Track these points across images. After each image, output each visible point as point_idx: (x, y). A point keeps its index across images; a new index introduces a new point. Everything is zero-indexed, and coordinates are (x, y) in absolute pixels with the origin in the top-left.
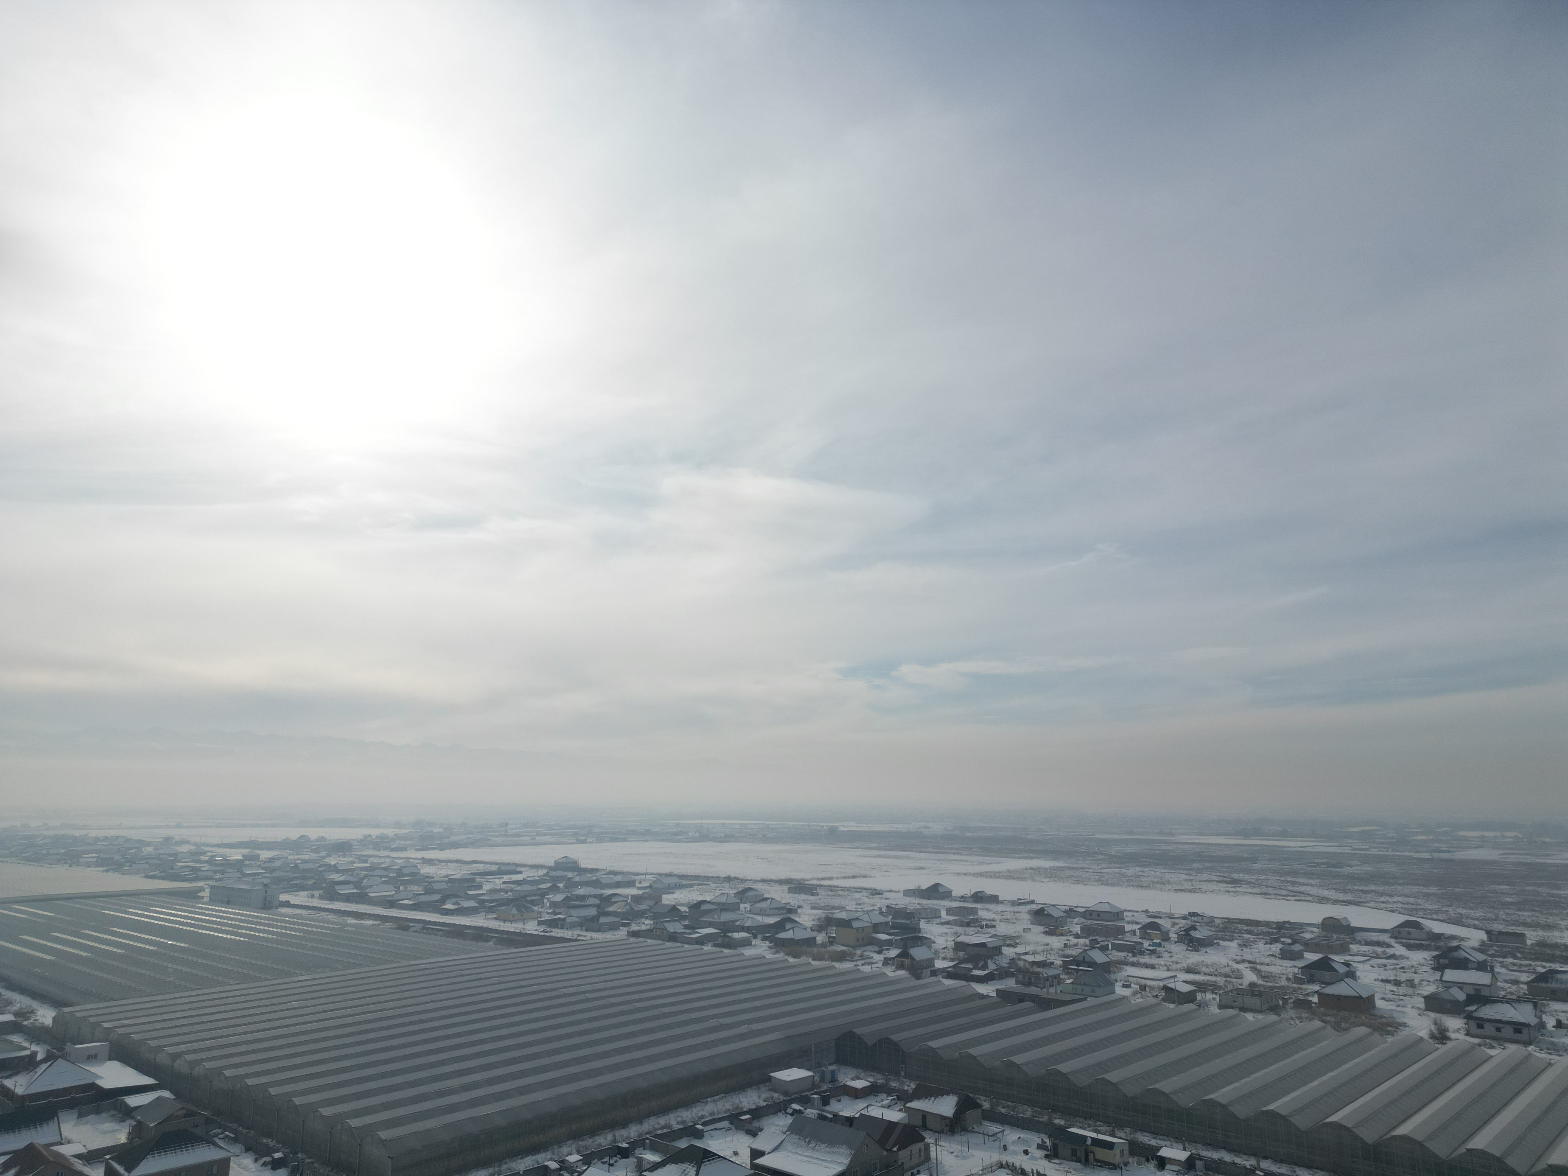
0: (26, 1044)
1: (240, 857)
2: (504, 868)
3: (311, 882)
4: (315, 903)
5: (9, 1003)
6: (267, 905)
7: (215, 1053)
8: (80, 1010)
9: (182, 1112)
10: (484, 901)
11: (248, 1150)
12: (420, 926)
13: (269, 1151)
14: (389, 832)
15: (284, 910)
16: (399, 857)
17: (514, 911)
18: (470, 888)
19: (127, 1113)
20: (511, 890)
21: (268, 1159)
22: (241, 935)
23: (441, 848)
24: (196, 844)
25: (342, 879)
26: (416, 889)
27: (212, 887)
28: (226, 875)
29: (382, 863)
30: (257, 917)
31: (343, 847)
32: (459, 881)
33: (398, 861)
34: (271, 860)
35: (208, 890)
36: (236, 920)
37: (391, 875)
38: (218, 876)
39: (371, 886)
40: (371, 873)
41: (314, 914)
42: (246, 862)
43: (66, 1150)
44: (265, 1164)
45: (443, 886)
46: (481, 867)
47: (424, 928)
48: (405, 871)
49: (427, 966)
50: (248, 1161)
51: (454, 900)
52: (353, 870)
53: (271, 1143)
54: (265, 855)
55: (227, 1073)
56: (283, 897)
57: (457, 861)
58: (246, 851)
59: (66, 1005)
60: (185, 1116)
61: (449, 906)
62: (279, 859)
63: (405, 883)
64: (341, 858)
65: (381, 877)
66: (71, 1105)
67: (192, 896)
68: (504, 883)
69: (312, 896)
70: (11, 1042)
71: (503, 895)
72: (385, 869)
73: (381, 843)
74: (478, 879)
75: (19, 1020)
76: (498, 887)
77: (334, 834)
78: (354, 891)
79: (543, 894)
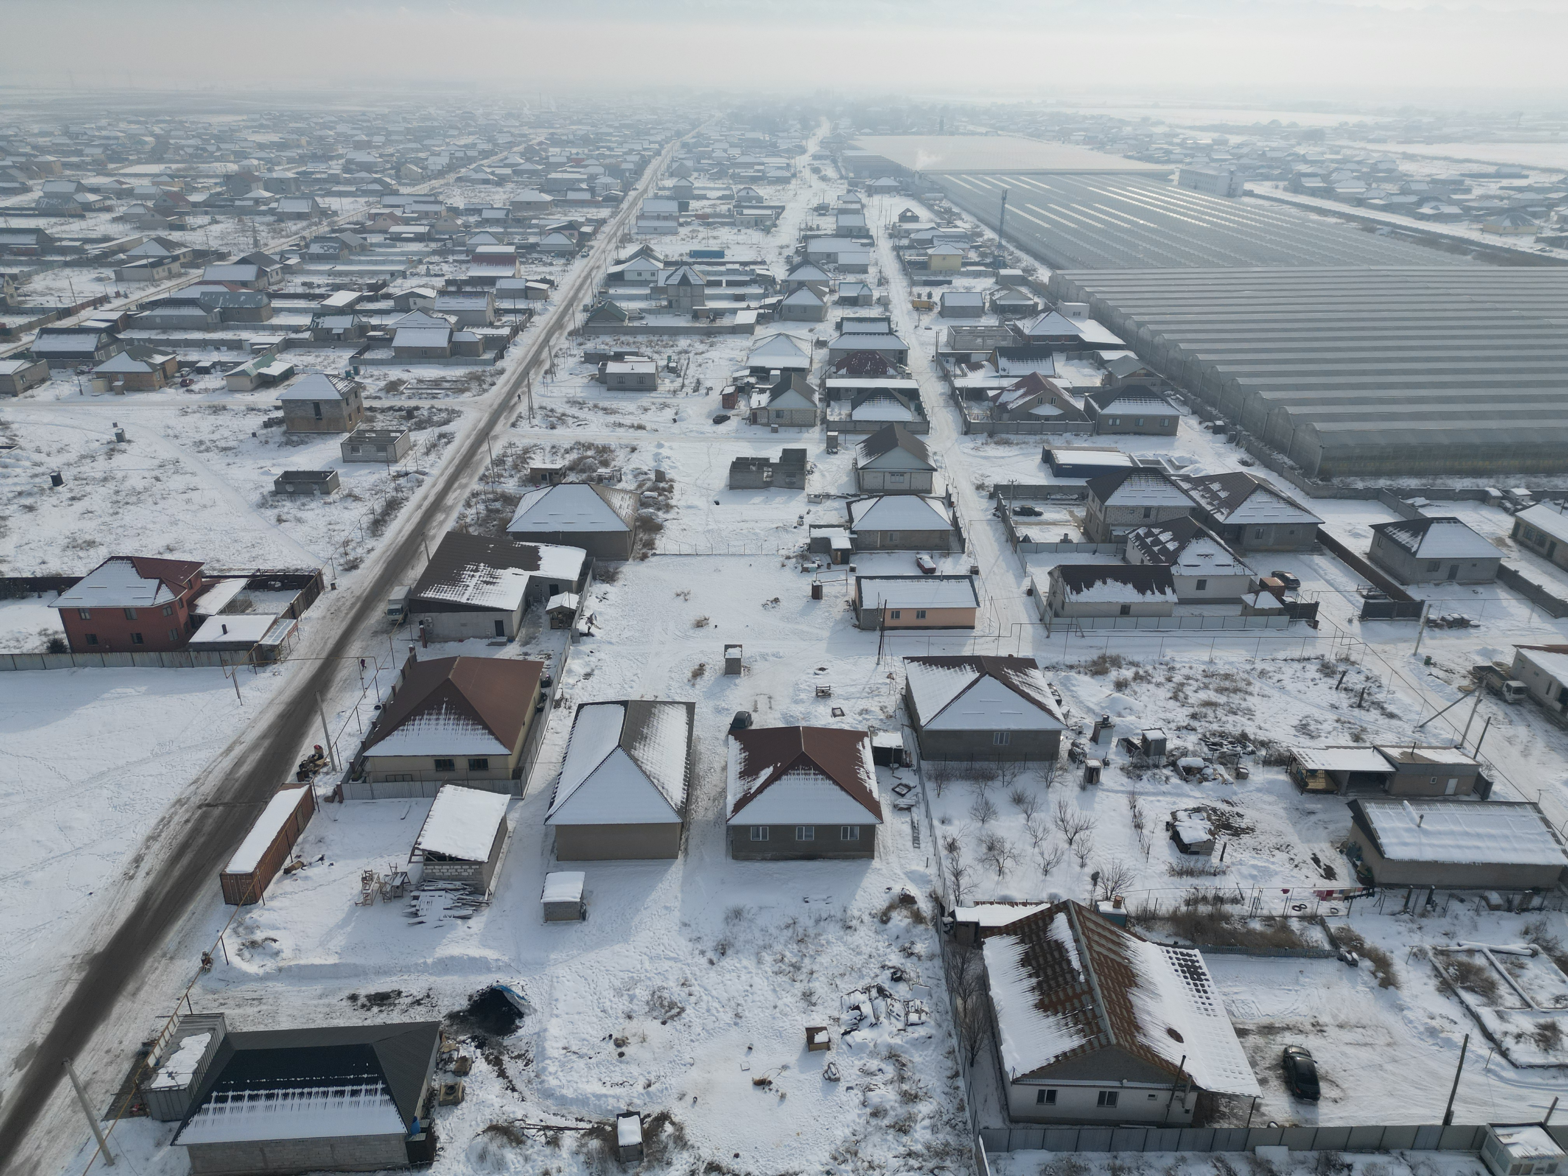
0: (1030, 296)
1: (1209, 141)
2: (1505, 170)
3: (1277, 172)
4: (1280, 194)
5: (1019, 260)
6: (1231, 194)
7: (1173, 327)
8: (1070, 274)
9: (1143, 372)
10: (1470, 208)
11: (1194, 413)
12: (1387, 229)
13: (1211, 418)
14: (1369, 120)
15: (1246, 199)
16: (1375, 151)
17: (1507, 223)
18: (1455, 192)
19: (1101, 364)
20: (1508, 198)
21: (1210, 424)
22: (1204, 221)
23: (1429, 141)
24: (1170, 126)
25: (1310, 170)
26: (1391, 188)
27: (1182, 171)
28: (1195, 159)
29: (1356, 156)
30: (1220, 204)
31: (1314, 135)
32: (1444, 182)
33: (1375, 155)
34: (1239, 146)
35: (1177, 174)
36: (1201, 206)
37: (1365, 170)
38: (1188, 160)
39: (1339, 181)
40: (1342, 166)
41: (1276, 206)
42: (1216, 147)
43: (1059, 383)
44: (1207, 427)
45: (1423, 187)
46: (1475, 168)
47: (1392, 232)
48: (1382, 166)
49: (1389, 273)
50: (1193, 421)
51: (1433, 204)
52: (1322, 162)
53: (1215, 412)
54: (1234, 140)
55: (1182, 346)
56: (1248, 186)
57: (1445, 159)
58: (1216, 135)
59: (1059, 268)
60: (1146, 375)
61: (1426, 210)
62: (1247, 145)
63: (1379, 180)
64: (1311, 148)
65: (1353, 171)
66: (1062, 349)
67: (1163, 178)
68: (1502, 188)
69: (1277, 187)
70: (1021, 292)
71: (1497, 203)
72: (1359, 163)
73: (1356, 133)
74: (1468, 182)
75: (1026, 275)
76: (1491, 193)
77: (1308, 120)
78: (1321, 185)
79: (1551, 205)
